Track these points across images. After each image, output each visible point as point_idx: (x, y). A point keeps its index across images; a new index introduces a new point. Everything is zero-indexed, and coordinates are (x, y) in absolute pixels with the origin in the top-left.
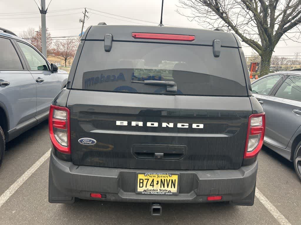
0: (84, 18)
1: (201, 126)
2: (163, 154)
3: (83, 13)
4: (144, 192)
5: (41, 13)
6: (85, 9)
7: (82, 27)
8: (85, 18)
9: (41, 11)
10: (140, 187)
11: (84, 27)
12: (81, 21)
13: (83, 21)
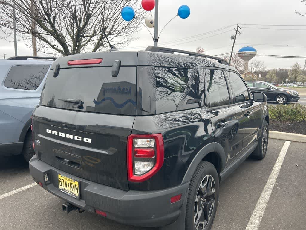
0: (235, 34)
1: (90, 141)
2: (68, 160)
3: (235, 30)
4: (62, 190)
5: (154, 41)
6: (237, 25)
7: (233, 44)
8: (237, 34)
9: (154, 40)
10: (60, 185)
11: (235, 44)
12: (232, 38)
13: (235, 37)
